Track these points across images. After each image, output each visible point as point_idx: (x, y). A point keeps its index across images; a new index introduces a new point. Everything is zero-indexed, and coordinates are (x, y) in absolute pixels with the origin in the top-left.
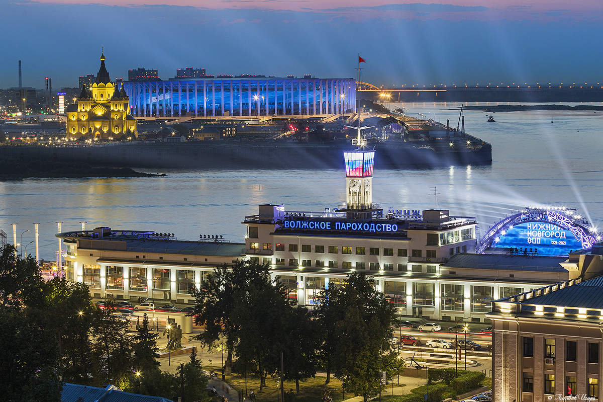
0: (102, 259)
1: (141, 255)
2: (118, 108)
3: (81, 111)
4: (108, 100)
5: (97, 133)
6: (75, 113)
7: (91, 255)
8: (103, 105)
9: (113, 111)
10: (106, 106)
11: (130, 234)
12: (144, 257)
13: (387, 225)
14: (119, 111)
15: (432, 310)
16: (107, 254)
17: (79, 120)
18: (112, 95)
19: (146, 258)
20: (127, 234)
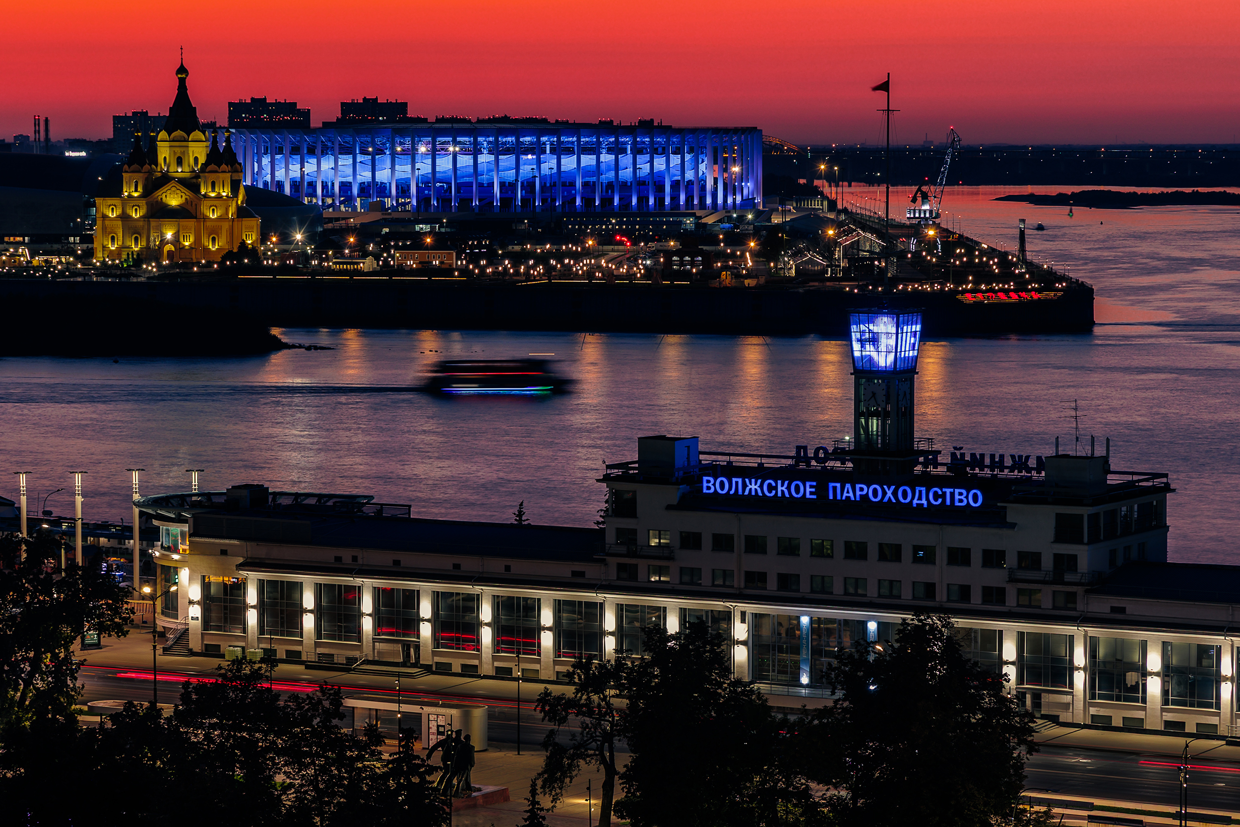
0: (251, 564)
1: (346, 555)
2: (217, 190)
3: (130, 196)
4: (194, 171)
5: (169, 247)
6: (116, 201)
7: (224, 552)
8: (182, 182)
9: (206, 196)
10: (191, 184)
11: (312, 501)
12: (355, 559)
13: (957, 491)
14: (219, 197)
15: (1067, 699)
16: (261, 551)
17: (124, 217)
18: (202, 160)
19: (360, 561)
20: (305, 502)
